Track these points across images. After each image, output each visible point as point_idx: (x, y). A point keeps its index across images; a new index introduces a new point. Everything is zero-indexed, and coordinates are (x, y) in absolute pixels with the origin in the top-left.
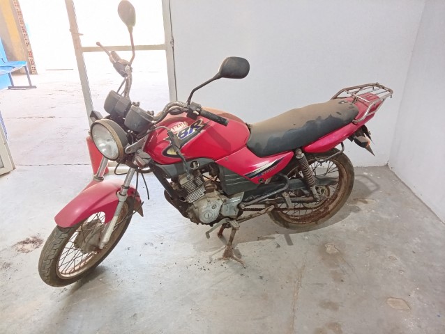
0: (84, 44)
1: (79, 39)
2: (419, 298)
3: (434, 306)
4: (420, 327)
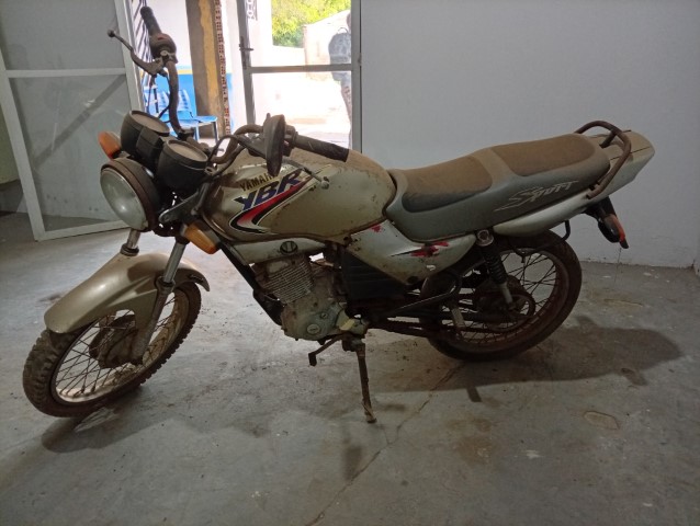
0: (254, 63)
1: (248, 57)
2: (641, 421)
3: (662, 432)
4: (621, 449)
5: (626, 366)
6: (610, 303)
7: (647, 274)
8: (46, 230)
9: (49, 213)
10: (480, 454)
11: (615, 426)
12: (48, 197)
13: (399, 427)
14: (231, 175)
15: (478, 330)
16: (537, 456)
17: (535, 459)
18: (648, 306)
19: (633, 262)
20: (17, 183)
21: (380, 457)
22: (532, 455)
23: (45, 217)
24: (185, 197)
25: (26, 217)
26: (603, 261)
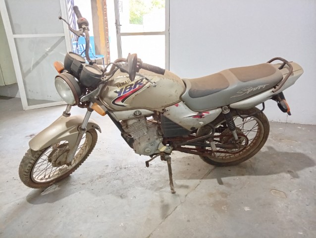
0: (122, 31)
1: (119, 29)
2: (297, 194)
3: (307, 200)
5: (289, 169)
6: (283, 141)
7: (299, 128)
8: (29, 105)
9: (30, 98)
10: (223, 208)
11: (285, 197)
12: (30, 91)
13: (186, 195)
14: (112, 81)
15: (222, 152)
16: (249, 209)
17: (248, 211)
18: (300, 142)
19: (293, 122)
20: (16, 84)
21: (178, 209)
22: (247, 209)
23: (28, 100)
24: (92, 90)
25: (20, 99)
26: (279, 121)
